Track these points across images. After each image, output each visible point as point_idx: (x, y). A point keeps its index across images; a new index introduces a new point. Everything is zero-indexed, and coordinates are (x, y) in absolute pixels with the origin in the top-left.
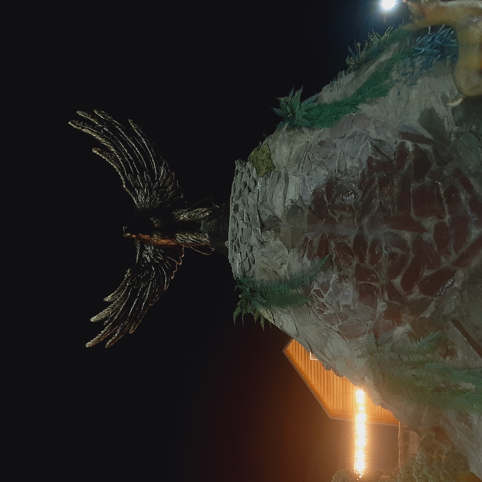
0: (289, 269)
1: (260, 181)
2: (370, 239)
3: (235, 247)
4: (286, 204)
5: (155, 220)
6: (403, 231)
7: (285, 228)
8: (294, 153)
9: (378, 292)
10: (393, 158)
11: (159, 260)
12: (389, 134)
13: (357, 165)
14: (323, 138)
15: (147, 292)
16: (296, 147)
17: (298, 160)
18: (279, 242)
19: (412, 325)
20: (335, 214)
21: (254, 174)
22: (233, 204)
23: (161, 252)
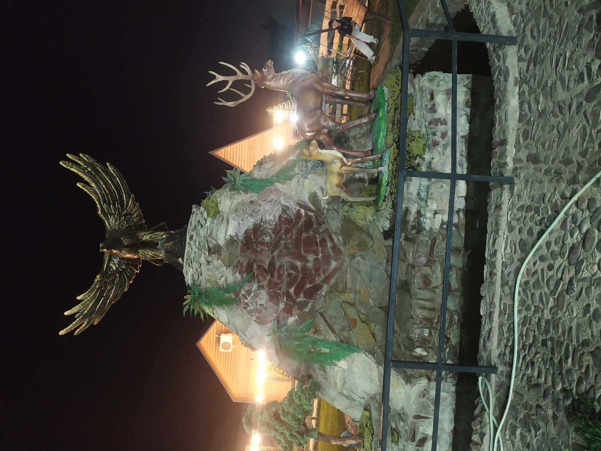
0: (226, 280)
1: (209, 220)
2: (278, 264)
3: (189, 264)
4: (226, 238)
5: (124, 239)
6: (297, 261)
7: (225, 253)
8: (233, 205)
9: (280, 297)
10: (293, 218)
11: (122, 269)
12: (292, 203)
13: (273, 219)
14: (253, 199)
15: (111, 293)
16: (235, 202)
17: (236, 210)
18: (220, 262)
19: (299, 316)
20: (258, 247)
21: (205, 215)
22: (190, 234)
23: (124, 263)
